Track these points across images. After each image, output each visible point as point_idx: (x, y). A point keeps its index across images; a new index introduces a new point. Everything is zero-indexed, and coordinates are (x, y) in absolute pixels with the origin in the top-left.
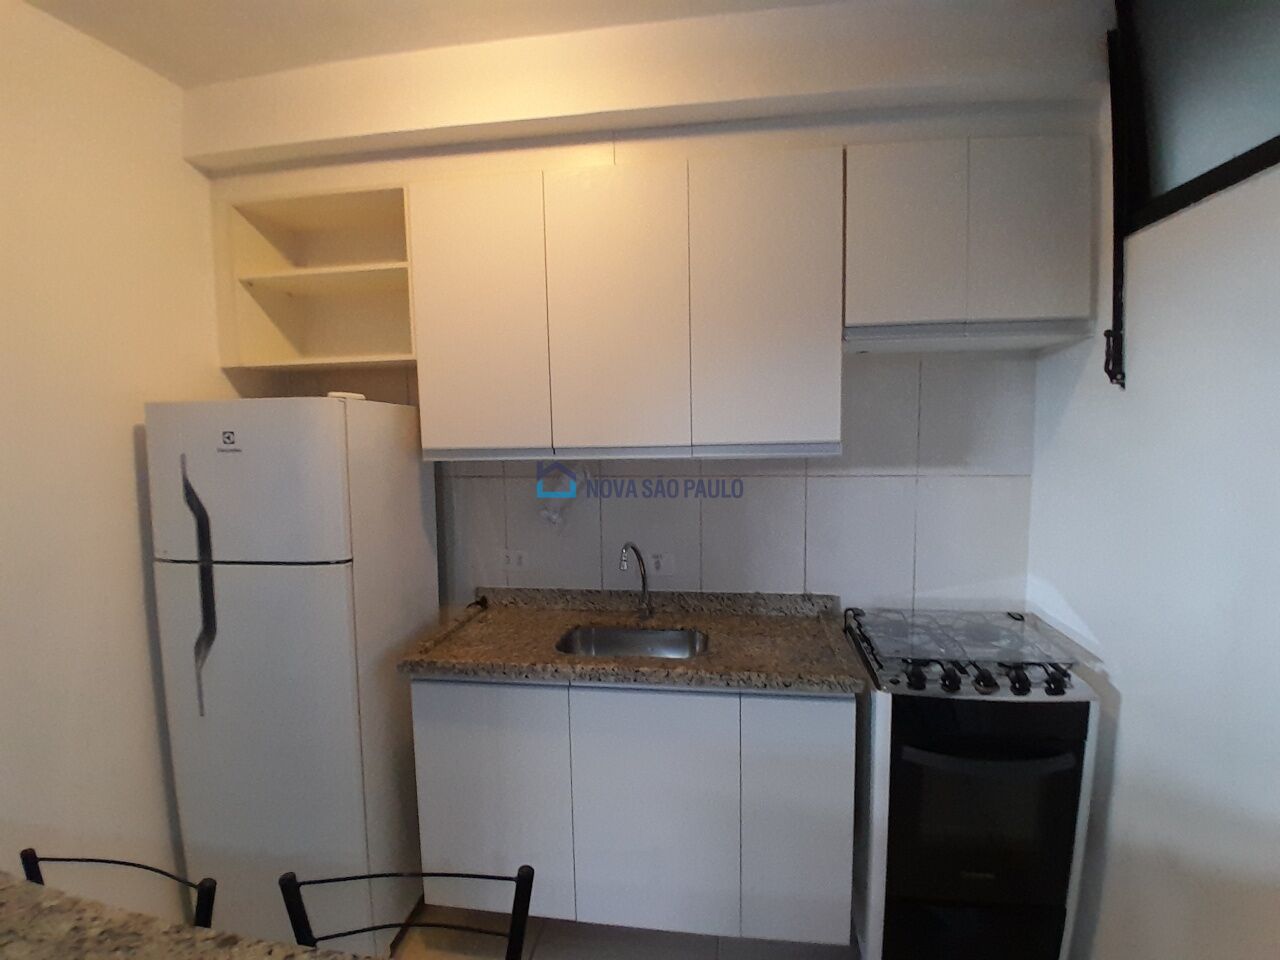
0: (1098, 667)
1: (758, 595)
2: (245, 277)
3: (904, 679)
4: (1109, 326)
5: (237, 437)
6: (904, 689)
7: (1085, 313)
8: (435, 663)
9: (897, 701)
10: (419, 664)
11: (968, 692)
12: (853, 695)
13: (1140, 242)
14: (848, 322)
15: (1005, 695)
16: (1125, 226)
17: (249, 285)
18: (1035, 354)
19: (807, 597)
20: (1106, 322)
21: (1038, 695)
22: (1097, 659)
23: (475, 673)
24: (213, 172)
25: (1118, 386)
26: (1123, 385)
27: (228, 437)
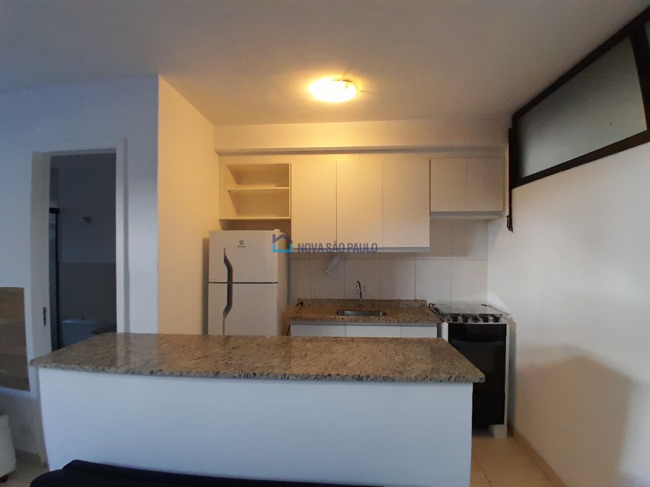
0: (509, 317)
1: (399, 300)
2: (229, 189)
3: (451, 320)
4: (508, 214)
5: (244, 242)
6: (451, 321)
7: (502, 210)
8: (302, 317)
9: (450, 325)
10: (296, 317)
11: (470, 322)
12: (436, 325)
13: (516, 191)
14: (431, 211)
15: (481, 322)
16: (512, 186)
17: (229, 191)
18: (487, 221)
19: (416, 301)
20: (507, 214)
21: (491, 323)
22: (509, 314)
23: (316, 320)
24: (220, 154)
25: (511, 232)
26: (512, 232)
27: (242, 242)
